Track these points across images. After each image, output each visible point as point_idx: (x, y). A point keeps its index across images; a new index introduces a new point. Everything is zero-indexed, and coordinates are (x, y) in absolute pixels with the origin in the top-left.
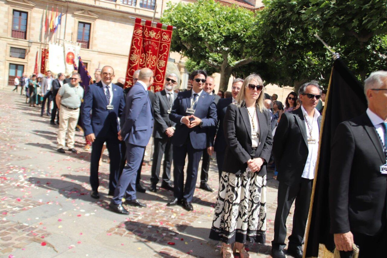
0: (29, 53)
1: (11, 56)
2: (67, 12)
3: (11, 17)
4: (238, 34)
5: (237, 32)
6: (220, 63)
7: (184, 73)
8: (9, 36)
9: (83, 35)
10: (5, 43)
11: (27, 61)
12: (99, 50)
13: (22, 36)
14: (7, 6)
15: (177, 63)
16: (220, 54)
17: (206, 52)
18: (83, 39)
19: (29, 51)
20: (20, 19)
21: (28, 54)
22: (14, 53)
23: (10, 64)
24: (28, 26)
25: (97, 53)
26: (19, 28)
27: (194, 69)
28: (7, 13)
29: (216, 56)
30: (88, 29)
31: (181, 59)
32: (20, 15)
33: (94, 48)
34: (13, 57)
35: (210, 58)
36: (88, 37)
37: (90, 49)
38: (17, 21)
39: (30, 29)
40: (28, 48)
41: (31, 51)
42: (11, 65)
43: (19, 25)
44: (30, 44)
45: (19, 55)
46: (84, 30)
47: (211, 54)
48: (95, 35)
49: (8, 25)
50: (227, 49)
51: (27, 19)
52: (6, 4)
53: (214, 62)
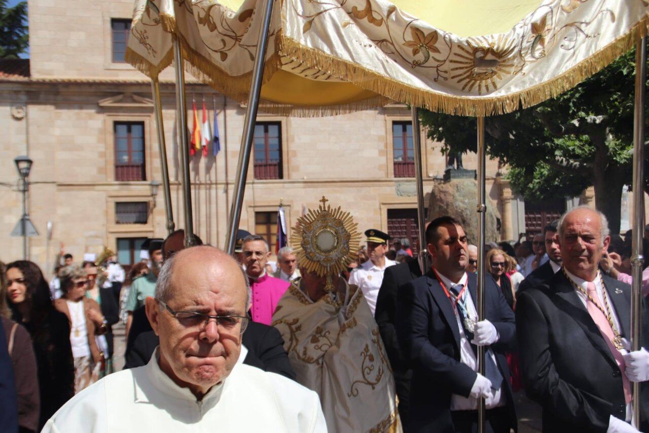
0: (155, 210)
1: (118, 223)
2: (224, 107)
3: (110, 139)
4: (622, 72)
5: (620, 67)
6: (586, 159)
7: (512, 199)
8: (111, 179)
9: (266, 151)
10: (103, 195)
11: (153, 226)
12: (306, 178)
13: (138, 174)
14: (102, 117)
15: (493, 179)
16: (585, 137)
17: (546, 139)
18: (267, 160)
19: (155, 205)
20: (129, 138)
21: (152, 212)
22: (123, 215)
23: (119, 240)
24: (147, 152)
25: (302, 185)
26: (130, 159)
27: (531, 186)
28: (102, 131)
29: (573, 144)
30: (276, 134)
31: (499, 167)
32: (129, 131)
33: (295, 176)
34: (123, 223)
35: (557, 153)
36: (278, 153)
37: (285, 179)
38: (124, 145)
39: (151, 157)
40: (151, 199)
41: (157, 204)
42: (121, 242)
43: (129, 153)
44: (155, 189)
45: (134, 217)
46: (266, 138)
47: (558, 141)
48: (293, 147)
49: (105, 156)
50: (599, 119)
51: (143, 138)
52: (98, 112)
53: (571, 161)
